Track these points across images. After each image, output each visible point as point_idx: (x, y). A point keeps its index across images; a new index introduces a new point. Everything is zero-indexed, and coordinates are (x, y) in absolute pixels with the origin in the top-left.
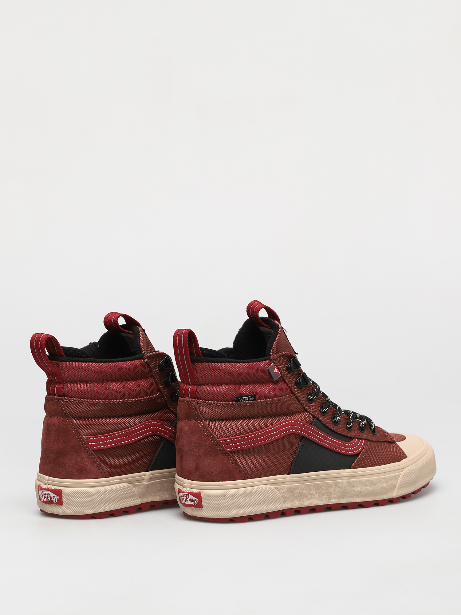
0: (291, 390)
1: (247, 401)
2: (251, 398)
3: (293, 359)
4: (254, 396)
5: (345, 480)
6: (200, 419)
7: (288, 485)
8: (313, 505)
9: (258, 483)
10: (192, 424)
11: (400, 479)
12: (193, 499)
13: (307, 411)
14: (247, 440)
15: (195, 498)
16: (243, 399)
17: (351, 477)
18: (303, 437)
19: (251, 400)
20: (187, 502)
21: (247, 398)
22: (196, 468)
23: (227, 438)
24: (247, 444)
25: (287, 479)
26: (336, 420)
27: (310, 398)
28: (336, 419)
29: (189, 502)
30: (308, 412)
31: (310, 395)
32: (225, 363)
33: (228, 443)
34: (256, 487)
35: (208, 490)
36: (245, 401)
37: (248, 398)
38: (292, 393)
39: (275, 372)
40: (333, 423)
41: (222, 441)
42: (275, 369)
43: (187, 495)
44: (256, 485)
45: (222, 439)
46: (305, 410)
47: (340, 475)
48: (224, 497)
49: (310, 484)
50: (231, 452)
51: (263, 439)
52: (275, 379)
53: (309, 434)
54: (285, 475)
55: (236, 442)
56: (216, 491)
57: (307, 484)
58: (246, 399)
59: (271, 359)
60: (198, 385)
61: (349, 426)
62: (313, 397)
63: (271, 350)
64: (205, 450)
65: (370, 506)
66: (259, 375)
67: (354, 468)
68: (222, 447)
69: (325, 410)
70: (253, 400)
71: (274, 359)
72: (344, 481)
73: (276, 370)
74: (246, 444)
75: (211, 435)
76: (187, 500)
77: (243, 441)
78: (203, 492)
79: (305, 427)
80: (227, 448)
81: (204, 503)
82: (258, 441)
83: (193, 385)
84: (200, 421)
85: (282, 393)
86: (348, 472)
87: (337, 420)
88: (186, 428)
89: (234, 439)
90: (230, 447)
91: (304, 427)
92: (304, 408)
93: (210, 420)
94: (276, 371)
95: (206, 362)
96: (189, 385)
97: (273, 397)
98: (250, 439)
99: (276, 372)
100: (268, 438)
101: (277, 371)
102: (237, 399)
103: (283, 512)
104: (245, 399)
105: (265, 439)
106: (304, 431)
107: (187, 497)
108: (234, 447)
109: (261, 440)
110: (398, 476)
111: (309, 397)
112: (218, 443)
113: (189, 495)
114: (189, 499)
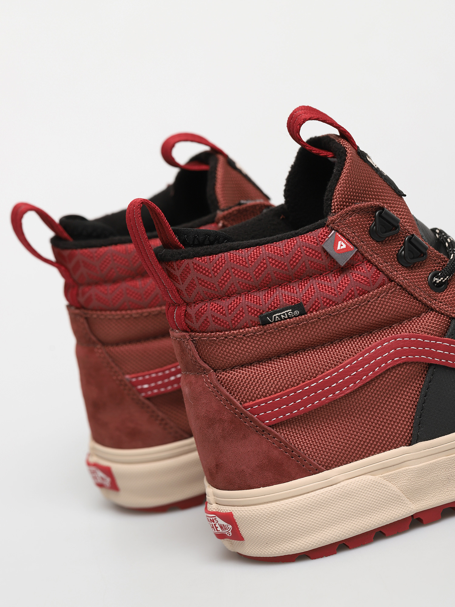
0: (387, 276)
1: (285, 319)
2: (293, 311)
3: (380, 214)
4: (300, 307)
7: (411, 467)
9: (341, 477)
10: (194, 381)
12: (223, 525)
13: (432, 310)
14: (300, 396)
15: (225, 524)
16: (275, 317)
18: (430, 365)
19: (296, 316)
20: (217, 531)
21: (284, 315)
22: (217, 465)
24: (304, 403)
25: (408, 456)
27: (438, 282)
29: (221, 531)
30: (436, 311)
31: (436, 275)
33: (264, 410)
34: (338, 485)
35: (243, 506)
36: (282, 320)
37: (287, 313)
38: (391, 280)
39: (339, 248)
41: (251, 407)
42: (340, 242)
43: (214, 518)
44: (339, 481)
45: (251, 403)
46: (430, 309)
50: (272, 426)
51: (336, 389)
52: (342, 262)
53: (441, 356)
54: (402, 448)
55: (279, 404)
58: (282, 316)
59: (328, 223)
60: (187, 304)
62: (442, 279)
63: (331, 203)
64: (223, 430)
68: (252, 420)
70: (301, 314)
71: (333, 222)
73: (343, 243)
74: (300, 405)
76: (217, 528)
77: (294, 399)
78: (235, 512)
79: (431, 346)
81: (242, 531)
82: (325, 394)
83: (178, 304)
84: (204, 373)
85: (367, 288)
89: (273, 399)
90: (269, 417)
92: (425, 305)
93: (224, 369)
94: (342, 245)
96: (174, 305)
98: (307, 393)
99: (342, 247)
100: (346, 384)
101: (344, 246)
102: (262, 320)
103: (416, 518)
104: (280, 316)
105: (340, 387)
107: (215, 521)
108: (276, 415)
109: (332, 391)
111: (435, 279)
112: (241, 414)
113: (215, 517)
114: (218, 524)
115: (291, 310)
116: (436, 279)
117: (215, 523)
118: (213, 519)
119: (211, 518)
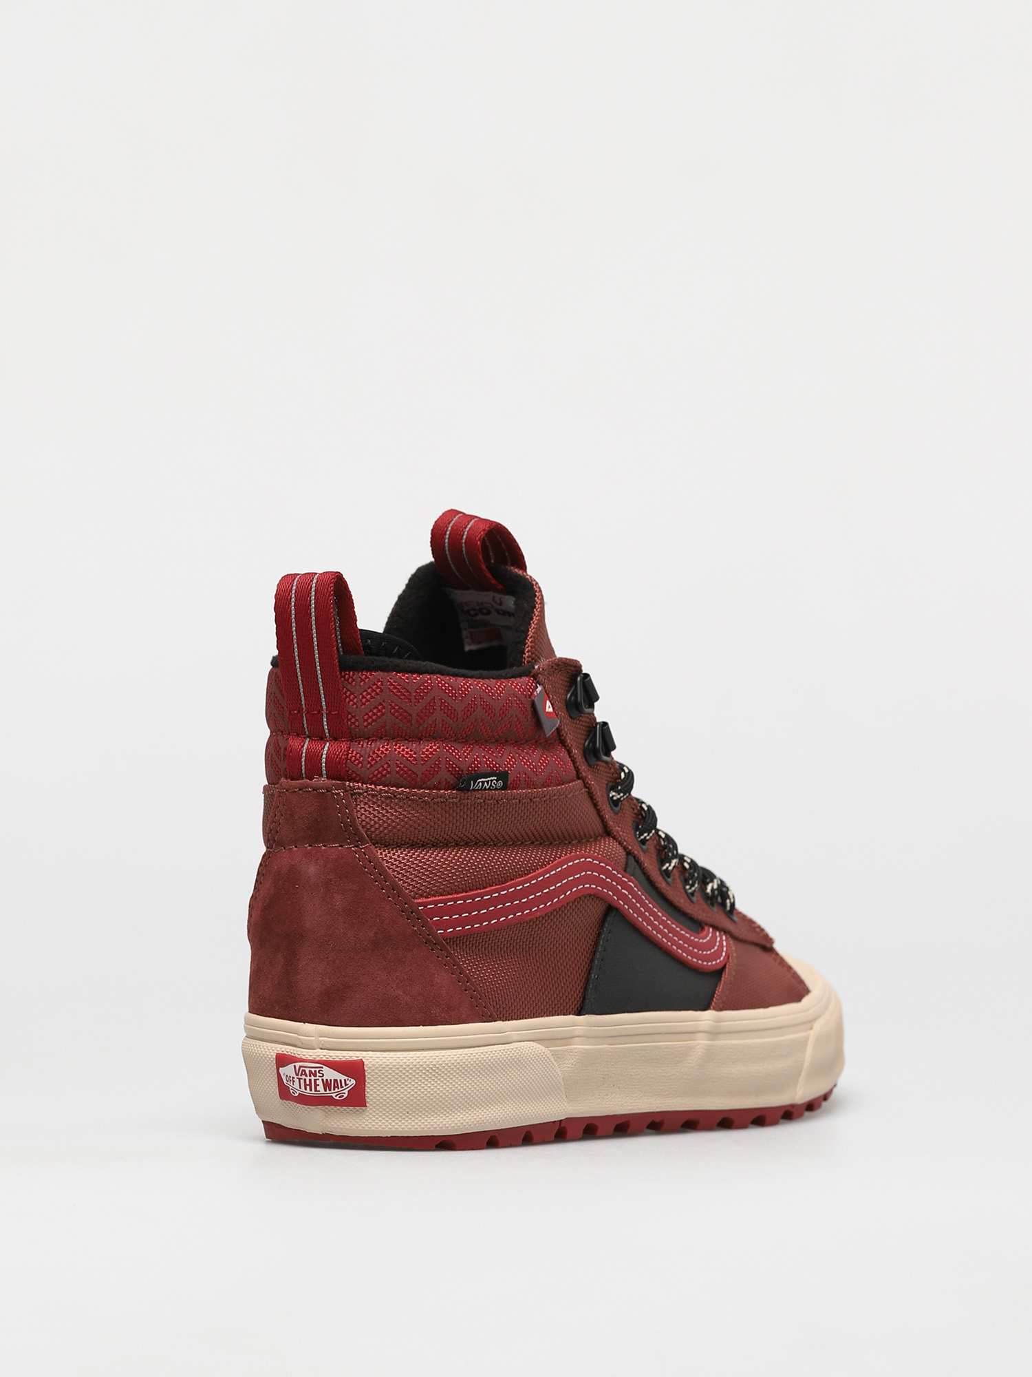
0: (577, 769)
1: (486, 789)
2: (497, 781)
3: (583, 680)
4: (502, 776)
5: (701, 1042)
6: (357, 839)
7: (579, 1046)
8: (630, 1110)
9: (514, 1034)
10: (333, 856)
11: (809, 1051)
12: (335, 1080)
13: (611, 833)
15: (343, 1077)
16: (479, 782)
17: (714, 1033)
18: (613, 908)
19: (496, 789)
20: (316, 1090)
21: (488, 782)
23: (437, 898)
24: (489, 917)
25: (578, 1030)
26: (667, 868)
27: (615, 798)
28: (667, 865)
29: (322, 1091)
30: (615, 837)
31: (613, 788)
32: (432, 676)
33: (441, 913)
34: (511, 1046)
35: (384, 1051)
36: (482, 789)
37: (492, 781)
38: (580, 777)
39: (546, 711)
40: (661, 874)
41: (425, 905)
42: (547, 702)
43: (317, 1070)
44: (512, 1040)
45: (425, 900)
46: (607, 832)
47: (689, 1026)
48: (433, 1072)
49: (624, 1048)
50: (448, 939)
52: (548, 732)
54: (571, 1016)
55: (460, 909)
56: (412, 1054)
57: (618, 1048)
58: (486, 784)
59: (534, 672)
60: (352, 738)
61: (690, 888)
62: (621, 795)
64: (376, 933)
65: (743, 1126)
66: (511, 716)
67: (720, 1009)
68: (424, 923)
69: (646, 834)
70: (502, 789)
71: (543, 672)
72: (700, 1044)
73: (550, 706)
74: (485, 917)
75: (394, 887)
76: (316, 1085)
77: (479, 907)
78: (369, 1059)
80: (439, 925)
81: (371, 1091)
82: (513, 910)
83: (335, 738)
84: (357, 846)
85: (560, 776)
86: (707, 1017)
87: (670, 868)
88: (312, 870)
89: (455, 900)
90: (445, 926)
91: (614, 878)
92: (607, 826)
93: (386, 845)
95: (381, 671)
96: (322, 739)
97: (544, 786)
98: (495, 902)
100: (536, 902)
101: (551, 710)
102: (463, 781)
103: (562, 1126)
104: (483, 783)
106: (616, 892)
107: (318, 1074)
108: (454, 924)
109: (521, 908)
110: (803, 1043)
112: (412, 913)
113: (322, 1068)
114: (323, 1080)
115: (496, 778)
116: (614, 794)
117: (318, 1078)
118: (315, 1071)
119: (313, 1070)
